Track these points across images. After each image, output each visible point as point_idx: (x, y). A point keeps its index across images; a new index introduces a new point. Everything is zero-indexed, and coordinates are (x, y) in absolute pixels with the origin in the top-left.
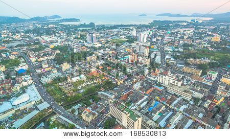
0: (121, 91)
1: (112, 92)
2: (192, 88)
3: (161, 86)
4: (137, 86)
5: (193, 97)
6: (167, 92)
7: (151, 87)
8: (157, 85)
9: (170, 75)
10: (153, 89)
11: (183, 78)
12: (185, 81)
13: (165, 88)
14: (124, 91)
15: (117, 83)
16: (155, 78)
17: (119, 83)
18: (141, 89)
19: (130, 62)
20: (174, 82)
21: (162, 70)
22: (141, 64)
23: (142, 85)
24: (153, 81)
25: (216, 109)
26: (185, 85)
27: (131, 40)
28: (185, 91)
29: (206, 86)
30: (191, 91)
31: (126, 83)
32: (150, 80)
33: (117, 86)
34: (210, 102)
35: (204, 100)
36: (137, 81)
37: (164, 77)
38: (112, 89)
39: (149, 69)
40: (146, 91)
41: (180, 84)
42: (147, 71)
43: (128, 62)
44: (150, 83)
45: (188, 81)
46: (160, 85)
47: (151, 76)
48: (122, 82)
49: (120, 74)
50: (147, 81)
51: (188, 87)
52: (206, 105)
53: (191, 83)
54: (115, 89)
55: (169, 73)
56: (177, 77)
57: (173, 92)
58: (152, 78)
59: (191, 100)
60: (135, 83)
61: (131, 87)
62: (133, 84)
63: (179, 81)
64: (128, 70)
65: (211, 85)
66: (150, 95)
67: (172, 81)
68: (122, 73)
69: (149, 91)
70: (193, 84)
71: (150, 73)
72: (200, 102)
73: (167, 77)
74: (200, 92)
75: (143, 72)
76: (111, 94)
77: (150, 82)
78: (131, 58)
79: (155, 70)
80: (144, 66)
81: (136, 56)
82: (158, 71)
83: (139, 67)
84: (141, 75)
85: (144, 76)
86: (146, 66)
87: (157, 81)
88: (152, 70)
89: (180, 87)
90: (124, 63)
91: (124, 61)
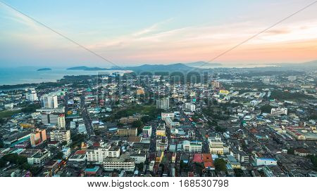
2: (132, 153)
3: (94, 166)
5: (136, 164)
6: (104, 171)
8: (88, 167)
9: (103, 146)
10: (82, 175)
11: (120, 145)
12: (123, 148)
13: (101, 166)
16: (82, 157)
19: (34, 146)
20: (110, 153)
21: (90, 142)
22: (55, 142)
24: (81, 162)
25: (160, 168)
26: (124, 153)
27: (30, 108)
28: (126, 161)
29: (145, 146)
30: (133, 157)
32: (76, 162)
34: (153, 162)
35: (147, 163)
37: (95, 151)
39: (71, 146)
41: (118, 153)
42: (67, 152)
43: (29, 147)
44: (76, 168)
45: (126, 146)
46: (92, 165)
47: (76, 157)
50: (70, 167)
51: (128, 153)
52: (151, 168)
53: (130, 147)
55: (102, 143)
56: (112, 145)
57: (113, 169)
58: (78, 160)
59: (135, 170)
63: (116, 149)
64: (31, 160)
65: (149, 142)
67: (107, 154)
70: (133, 147)
71: (73, 153)
72: (145, 166)
73: (99, 150)
74: (142, 155)
75: (60, 155)
77: (76, 166)
78: (34, 137)
79: (80, 146)
80: (61, 145)
81: (44, 132)
82: (85, 145)
83: (53, 150)
84: (59, 161)
85: (65, 160)
86: (65, 143)
87: (86, 160)
88: (77, 147)
89: (118, 158)
90: (19, 151)
91: (20, 147)
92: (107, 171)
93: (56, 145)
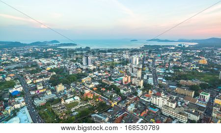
0: (115, 113)
1: (106, 114)
2: (186, 109)
3: (155, 108)
4: (131, 108)
6: (161, 114)
7: (145, 109)
8: (151, 107)
9: (163, 96)
10: (147, 110)
11: (177, 100)
12: (179, 103)
13: (160, 110)
14: (118, 114)
15: (111, 104)
16: (148, 99)
17: (113, 105)
18: (135, 111)
19: (124, 84)
20: (168, 103)
21: (155, 91)
22: (134, 85)
23: (136, 107)
24: (147, 102)
26: (180, 107)
28: (180, 113)
29: (200, 108)
30: (187, 113)
31: (120, 105)
32: (144, 101)
33: (111, 108)
36: (131, 103)
37: (158, 98)
38: (106, 111)
39: (143, 90)
40: (141, 113)
41: (174, 105)
42: (140, 93)
43: (122, 84)
44: (144, 105)
45: (182, 102)
46: (154, 106)
47: (145, 98)
48: (116, 103)
49: (114, 95)
50: (141, 103)
51: (183, 109)
53: (185, 104)
54: (109, 111)
55: (162, 94)
56: (170, 98)
57: (168, 115)
58: (146, 100)
60: (129, 104)
61: (125, 109)
62: (127, 106)
63: (173, 102)
64: (122, 91)
65: (205, 106)
66: (145, 117)
67: (166, 103)
68: (116, 94)
69: (144, 113)
70: (187, 106)
71: (143, 94)
73: (160, 98)
74: (195, 114)
75: (136, 94)
76: (105, 117)
77: (144, 103)
78: (124, 79)
79: (148, 92)
80: (137, 87)
81: (129, 77)
82: (151, 92)
83: (133, 88)
84: (135, 97)
85: (138, 97)
86: (139, 87)
87: (151, 102)
88: (146, 92)
89: (174, 109)
90: (117, 85)
91: (118, 83)
92: (164, 115)
93: (134, 87)
